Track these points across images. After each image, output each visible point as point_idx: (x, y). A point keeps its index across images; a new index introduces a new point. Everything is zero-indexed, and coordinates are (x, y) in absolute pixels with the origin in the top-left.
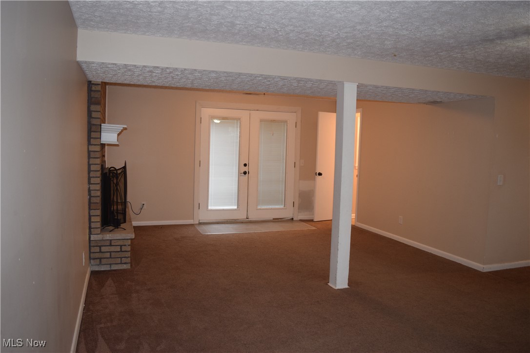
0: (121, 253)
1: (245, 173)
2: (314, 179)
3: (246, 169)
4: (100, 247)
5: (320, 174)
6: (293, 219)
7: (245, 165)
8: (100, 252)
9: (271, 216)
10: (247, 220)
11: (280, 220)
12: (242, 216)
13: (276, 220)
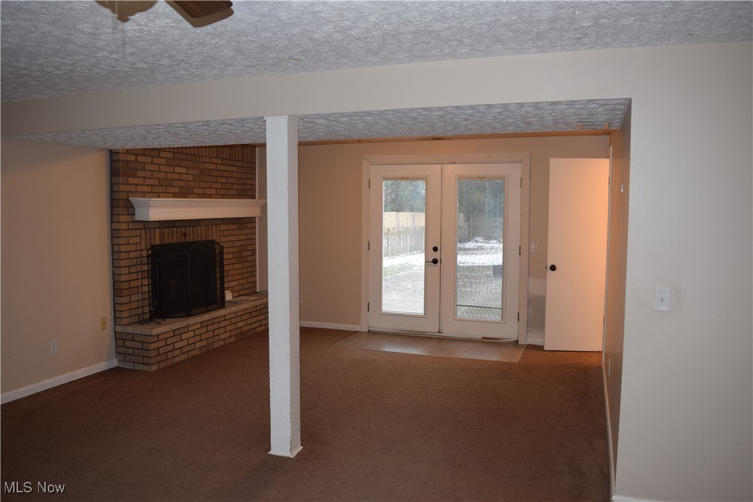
0: (142, 351)
1: (435, 261)
2: (545, 276)
3: (436, 255)
4: (124, 340)
5: (553, 268)
6: (518, 341)
7: (435, 249)
8: (125, 346)
9: (478, 333)
10: (440, 334)
11: (495, 341)
12: (431, 328)
13: (489, 342)
